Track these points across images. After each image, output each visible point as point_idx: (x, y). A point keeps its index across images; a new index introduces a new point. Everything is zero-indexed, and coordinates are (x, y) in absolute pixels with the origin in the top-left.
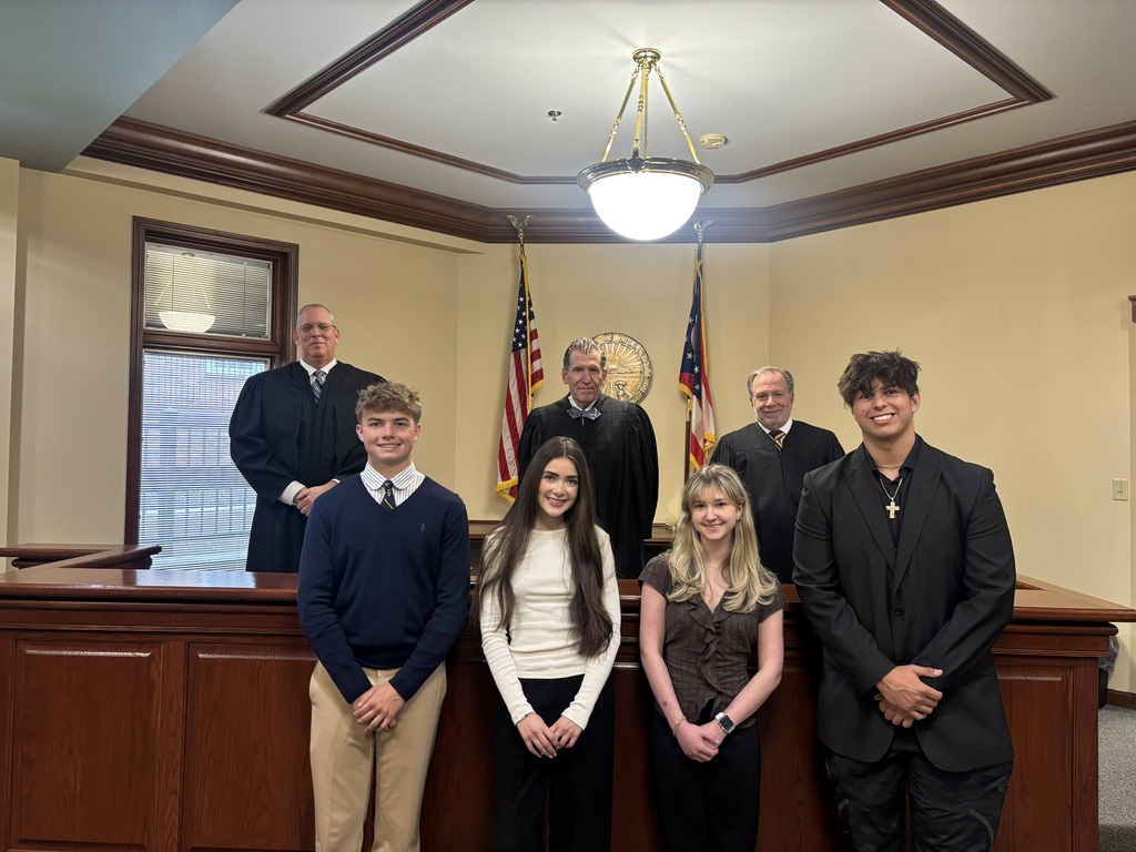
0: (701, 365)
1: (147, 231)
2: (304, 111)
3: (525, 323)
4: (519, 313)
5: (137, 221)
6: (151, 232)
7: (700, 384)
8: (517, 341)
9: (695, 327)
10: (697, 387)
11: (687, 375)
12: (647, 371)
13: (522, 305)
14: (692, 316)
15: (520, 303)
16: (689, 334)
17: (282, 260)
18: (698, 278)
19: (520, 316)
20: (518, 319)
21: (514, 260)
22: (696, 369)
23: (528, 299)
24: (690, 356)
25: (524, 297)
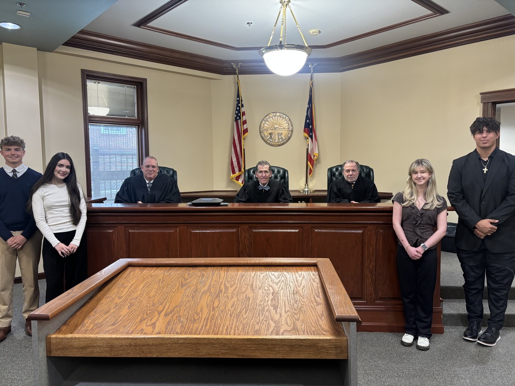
0: (312, 124)
1: (87, 75)
2: (149, 24)
3: (240, 109)
4: (237, 105)
5: (83, 71)
6: (88, 75)
7: (312, 133)
8: (237, 117)
9: (310, 109)
10: (311, 134)
11: (307, 129)
12: (291, 127)
13: (238, 101)
14: (309, 104)
15: (237, 100)
16: (307, 112)
17: (140, 85)
18: (311, 88)
19: (237, 106)
20: (237, 107)
21: (235, 82)
22: (311, 127)
23: (241, 99)
24: (308, 121)
25: (239, 98)
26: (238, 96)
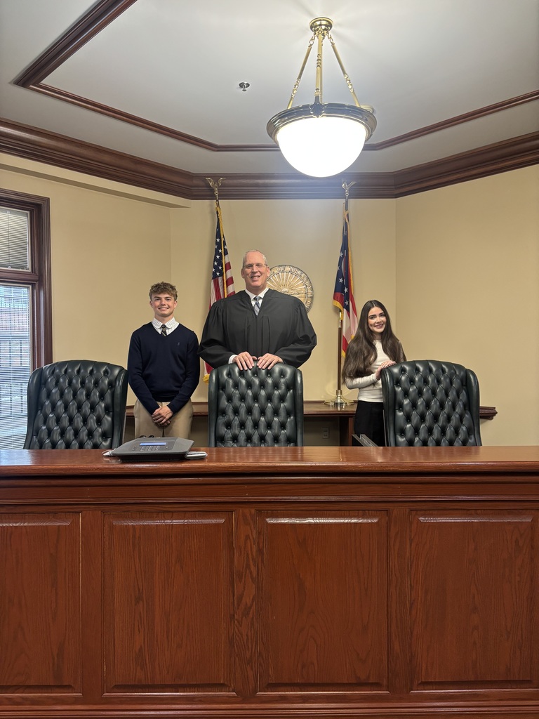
0: (349, 286)
2: (45, 82)
3: (221, 258)
4: (217, 251)
8: (216, 271)
9: (345, 260)
10: (347, 303)
11: (339, 294)
12: (310, 292)
13: (219, 244)
14: (342, 251)
16: (340, 265)
17: (37, 210)
18: (346, 224)
20: (216, 255)
22: (346, 290)
23: (223, 240)
24: (341, 280)
25: (220, 239)
26: (218, 235)
